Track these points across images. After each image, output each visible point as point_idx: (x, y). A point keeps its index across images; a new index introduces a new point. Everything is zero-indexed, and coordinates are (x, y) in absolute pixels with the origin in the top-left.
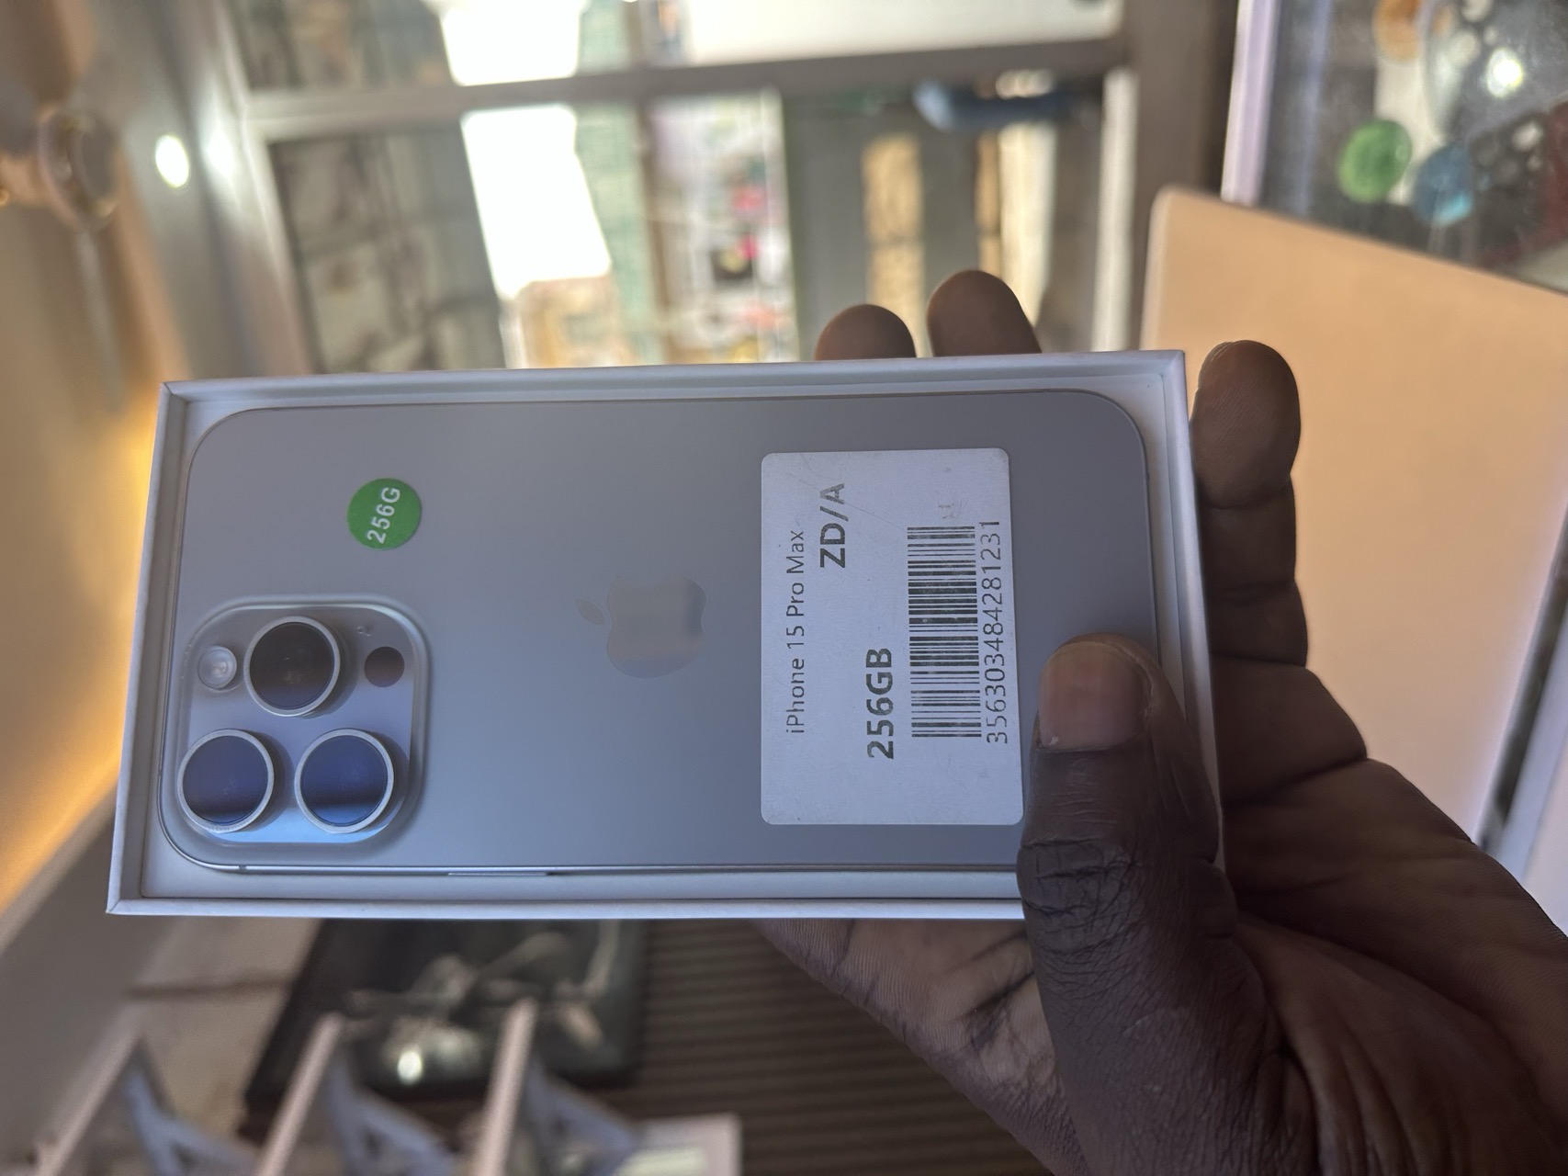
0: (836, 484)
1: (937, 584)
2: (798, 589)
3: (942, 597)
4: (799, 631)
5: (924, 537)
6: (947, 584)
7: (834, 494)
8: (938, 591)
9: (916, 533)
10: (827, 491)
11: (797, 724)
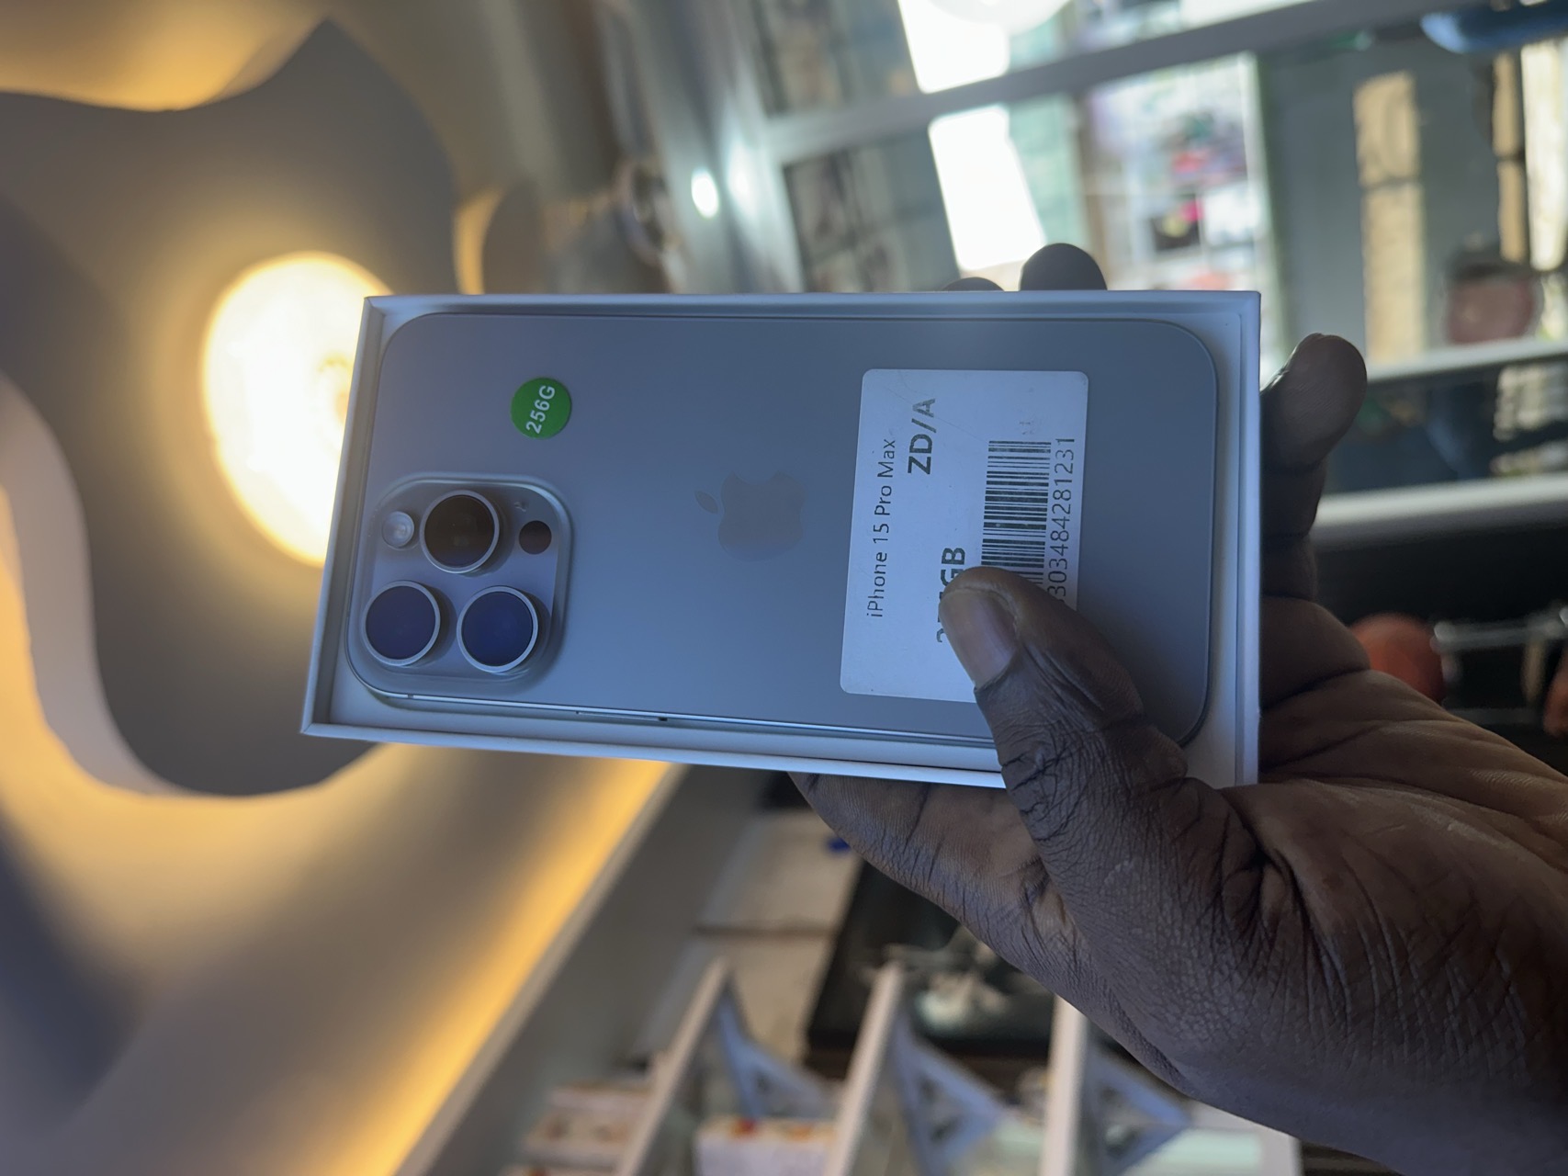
0: (928, 399)
1: (1012, 493)
2: (886, 491)
3: (1016, 504)
4: (884, 528)
5: (1004, 450)
6: (1020, 493)
7: (925, 408)
8: (1012, 500)
9: (996, 446)
10: (919, 404)
11: (876, 609)
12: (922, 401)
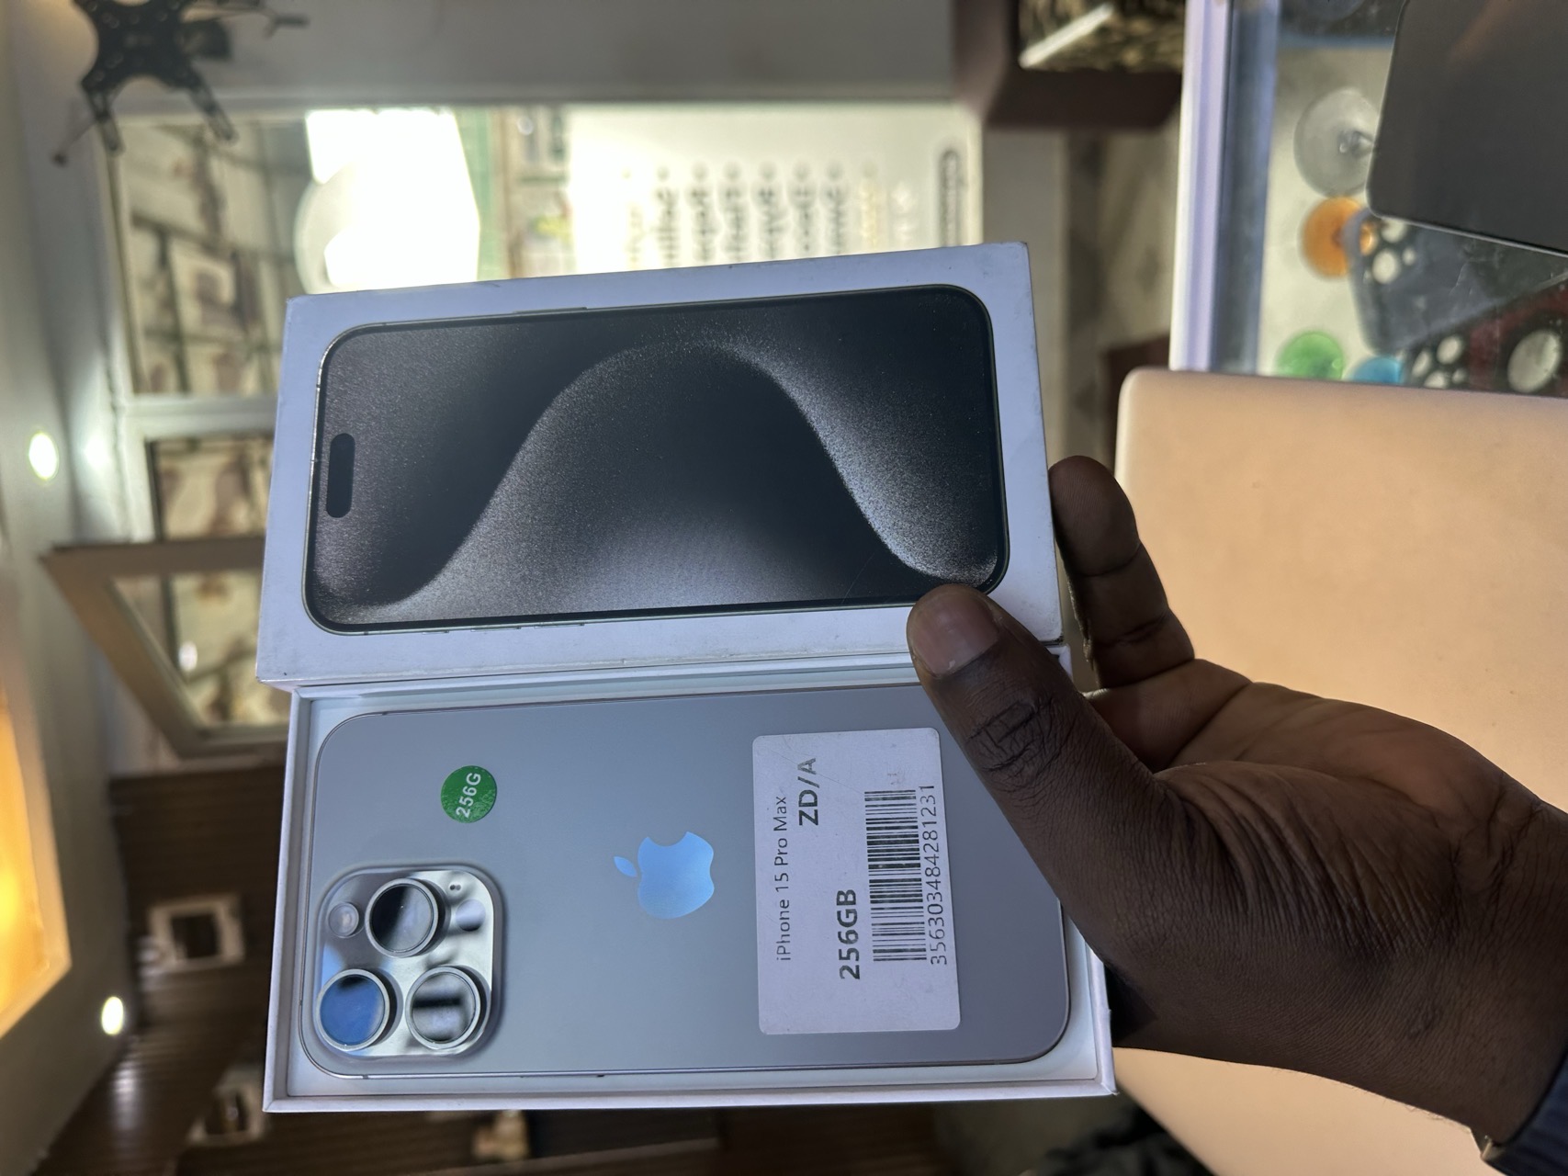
0: (809, 759)
1: (889, 837)
2: (783, 843)
3: (893, 847)
4: (784, 877)
5: (878, 799)
6: (896, 837)
7: (808, 767)
8: (890, 843)
9: (871, 796)
10: (802, 764)
11: (785, 953)
12: (804, 761)
